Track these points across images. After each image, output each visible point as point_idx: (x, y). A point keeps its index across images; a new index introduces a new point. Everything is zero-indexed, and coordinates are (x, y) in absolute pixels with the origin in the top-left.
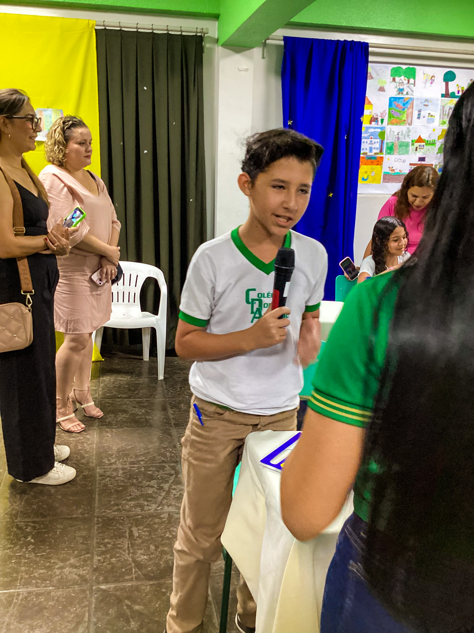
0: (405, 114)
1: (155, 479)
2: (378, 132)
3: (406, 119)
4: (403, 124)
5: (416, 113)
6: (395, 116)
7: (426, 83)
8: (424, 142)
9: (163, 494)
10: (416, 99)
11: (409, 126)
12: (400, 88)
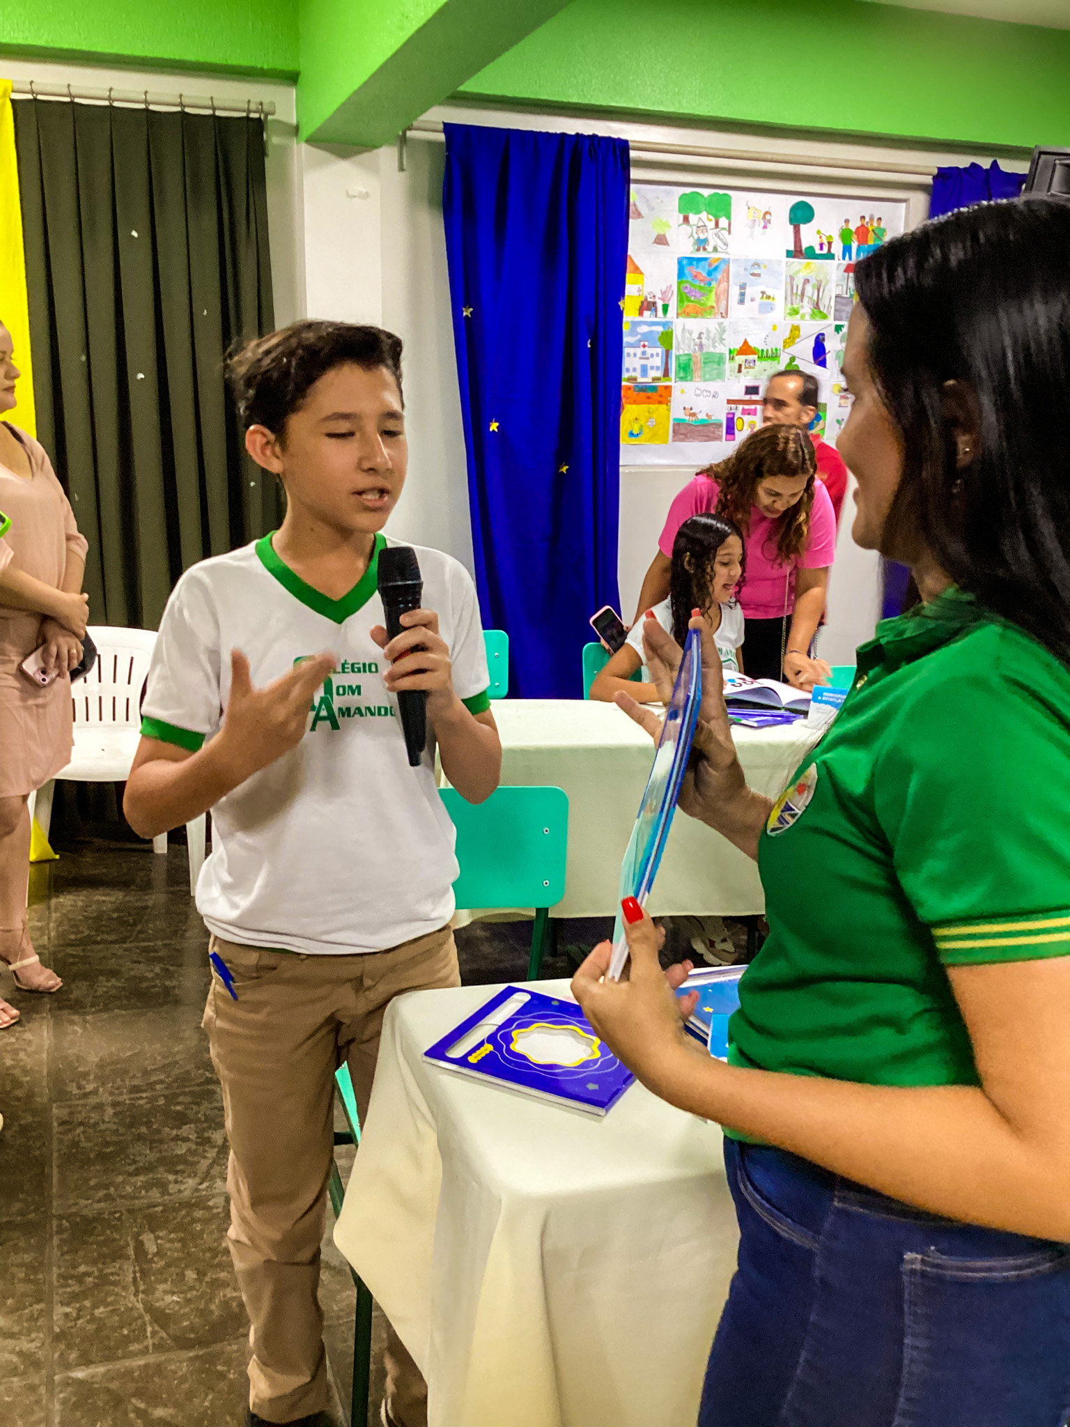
0: (713, 293)
1: (190, 1122)
2: (658, 332)
3: (714, 305)
4: (710, 314)
5: (735, 292)
6: (692, 299)
7: (752, 227)
8: (755, 354)
9: (212, 1154)
10: (734, 260)
11: (723, 320)
12: (699, 238)
